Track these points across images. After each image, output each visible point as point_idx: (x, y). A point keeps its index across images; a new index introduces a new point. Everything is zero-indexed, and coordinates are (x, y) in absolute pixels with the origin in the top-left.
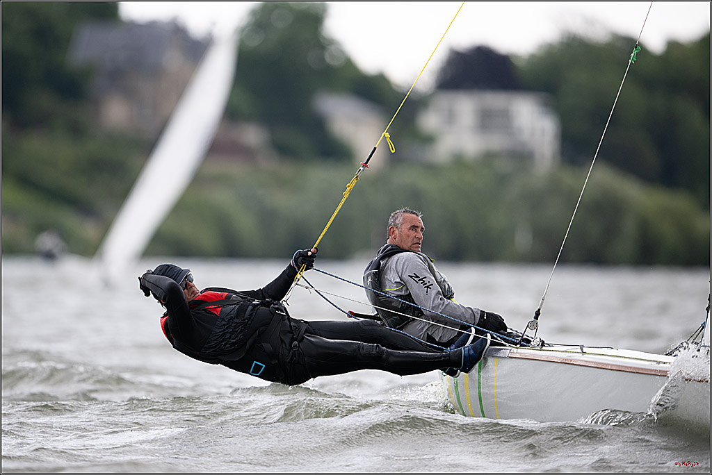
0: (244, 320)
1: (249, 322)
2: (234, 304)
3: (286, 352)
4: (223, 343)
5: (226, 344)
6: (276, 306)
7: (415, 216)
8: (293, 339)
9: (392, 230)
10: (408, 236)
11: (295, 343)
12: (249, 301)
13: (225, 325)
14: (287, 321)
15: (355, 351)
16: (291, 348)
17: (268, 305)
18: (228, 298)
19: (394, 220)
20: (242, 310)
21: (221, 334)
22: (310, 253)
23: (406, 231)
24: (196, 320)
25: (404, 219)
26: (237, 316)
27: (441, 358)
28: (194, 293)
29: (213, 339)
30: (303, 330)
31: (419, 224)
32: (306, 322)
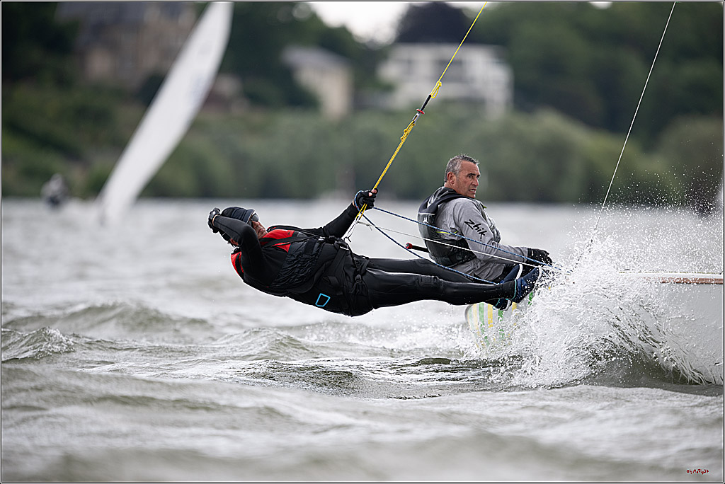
0: (312, 255)
1: (317, 257)
2: (302, 241)
3: (350, 284)
4: (292, 277)
5: (294, 279)
6: (340, 242)
7: (472, 163)
8: (356, 273)
9: (450, 175)
10: (465, 182)
11: (359, 276)
12: (315, 238)
13: (294, 260)
14: (349, 256)
15: (414, 282)
16: (355, 281)
17: (332, 241)
18: (295, 235)
19: (453, 166)
20: (309, 247)
21: (290, 268)
22: (370, 194)
23: (464, 178)
24: (267, 258)
25: (462, 167)
26: (306, 252)
27: (494, 289)
28: (261, 231)
29: (283, 274)
30: (366, 264)
31: (476, 172)
32: (367, 258)
